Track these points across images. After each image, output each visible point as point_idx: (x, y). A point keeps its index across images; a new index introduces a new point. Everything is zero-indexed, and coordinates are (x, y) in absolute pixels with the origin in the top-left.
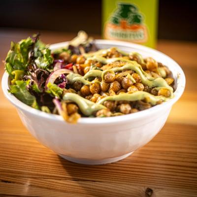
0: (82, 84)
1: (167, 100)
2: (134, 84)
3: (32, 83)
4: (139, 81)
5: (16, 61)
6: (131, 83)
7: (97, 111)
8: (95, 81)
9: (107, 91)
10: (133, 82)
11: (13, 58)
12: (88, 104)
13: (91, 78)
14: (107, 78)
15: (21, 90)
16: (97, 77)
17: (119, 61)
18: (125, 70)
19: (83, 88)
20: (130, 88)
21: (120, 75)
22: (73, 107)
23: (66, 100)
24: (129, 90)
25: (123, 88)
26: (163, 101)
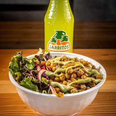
0: (55, 77)
1: (102, 80)
2: (84, 74)
3: (33, 79)
4: (85, 72)
5: (15, 67)
6: (82, 73)
7: (71, 90)
8: (62, 74)
9: (70, 79)
10: (83, 73)
11: (13, 66)
12: (64, 87)
13: (59, 73)
14: (69, 72)
15: (27, 83)
16: (62, 72)
17: (71, 63)
18: (77, 67)
19: (56, 79)
20: (82, 76)
21: (75, 70)
22: (58, 89)
23: (53, 86)
24: (82, 77)
25: (79, 77)
26: (100, 81)
